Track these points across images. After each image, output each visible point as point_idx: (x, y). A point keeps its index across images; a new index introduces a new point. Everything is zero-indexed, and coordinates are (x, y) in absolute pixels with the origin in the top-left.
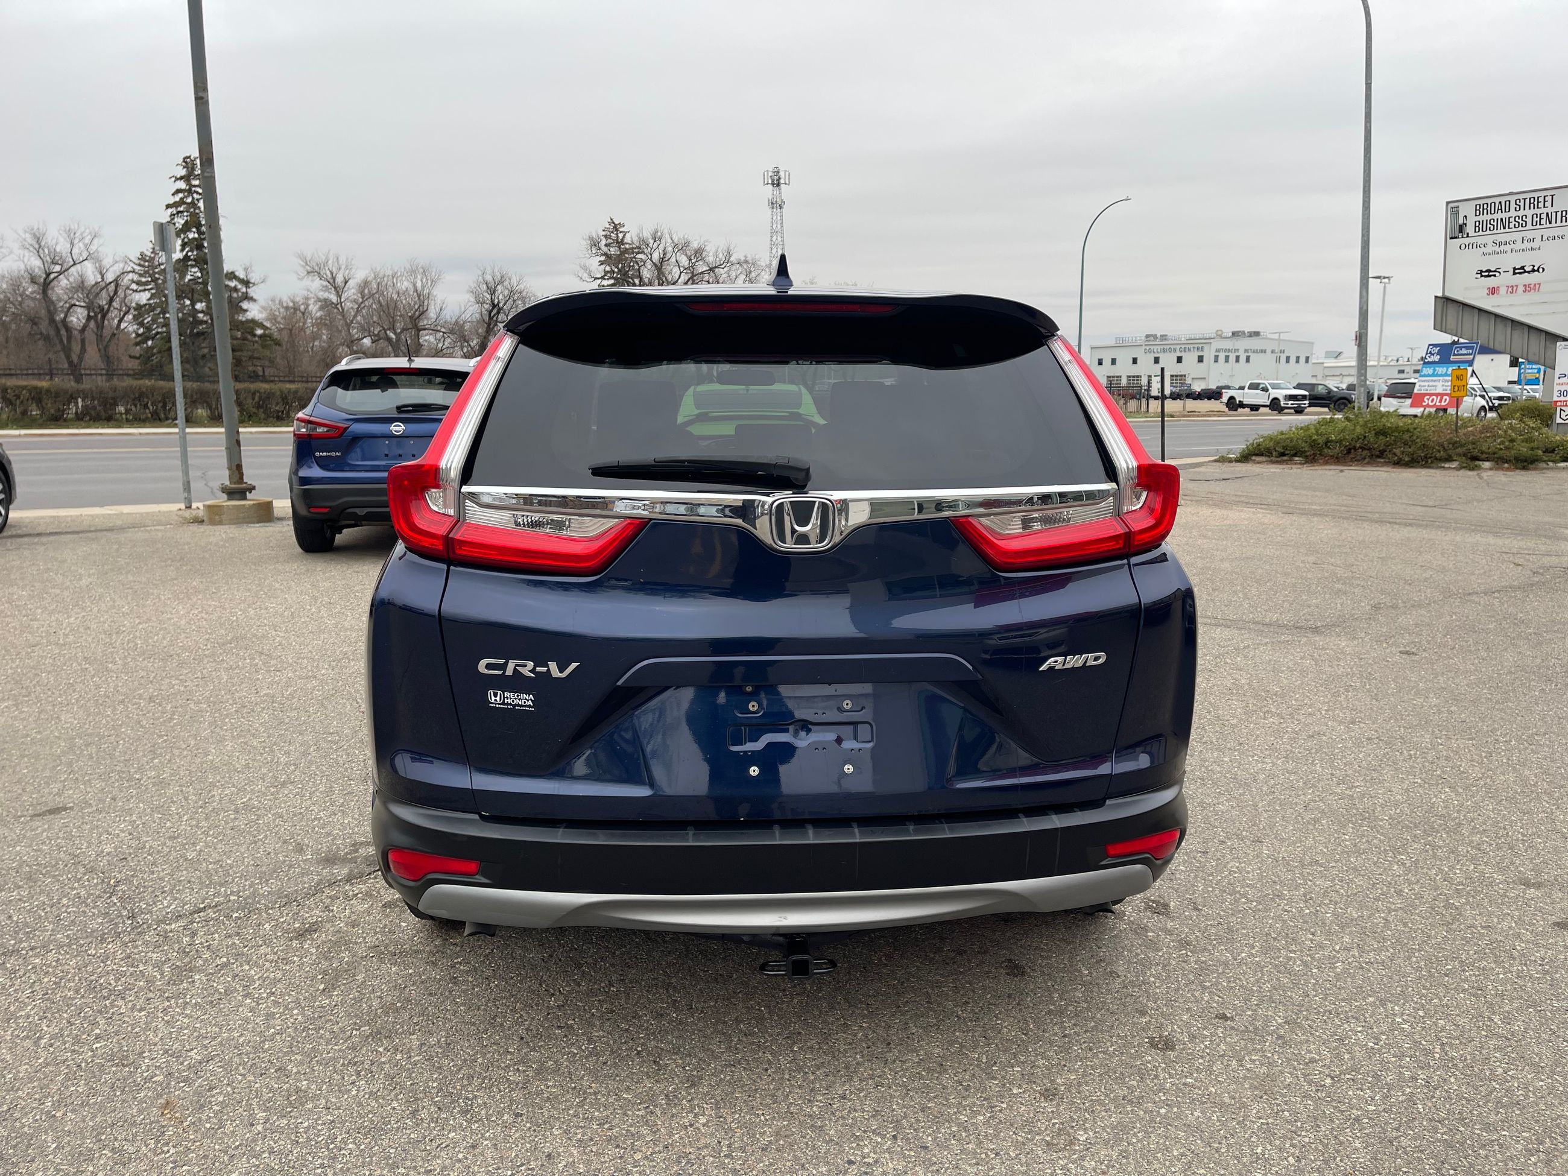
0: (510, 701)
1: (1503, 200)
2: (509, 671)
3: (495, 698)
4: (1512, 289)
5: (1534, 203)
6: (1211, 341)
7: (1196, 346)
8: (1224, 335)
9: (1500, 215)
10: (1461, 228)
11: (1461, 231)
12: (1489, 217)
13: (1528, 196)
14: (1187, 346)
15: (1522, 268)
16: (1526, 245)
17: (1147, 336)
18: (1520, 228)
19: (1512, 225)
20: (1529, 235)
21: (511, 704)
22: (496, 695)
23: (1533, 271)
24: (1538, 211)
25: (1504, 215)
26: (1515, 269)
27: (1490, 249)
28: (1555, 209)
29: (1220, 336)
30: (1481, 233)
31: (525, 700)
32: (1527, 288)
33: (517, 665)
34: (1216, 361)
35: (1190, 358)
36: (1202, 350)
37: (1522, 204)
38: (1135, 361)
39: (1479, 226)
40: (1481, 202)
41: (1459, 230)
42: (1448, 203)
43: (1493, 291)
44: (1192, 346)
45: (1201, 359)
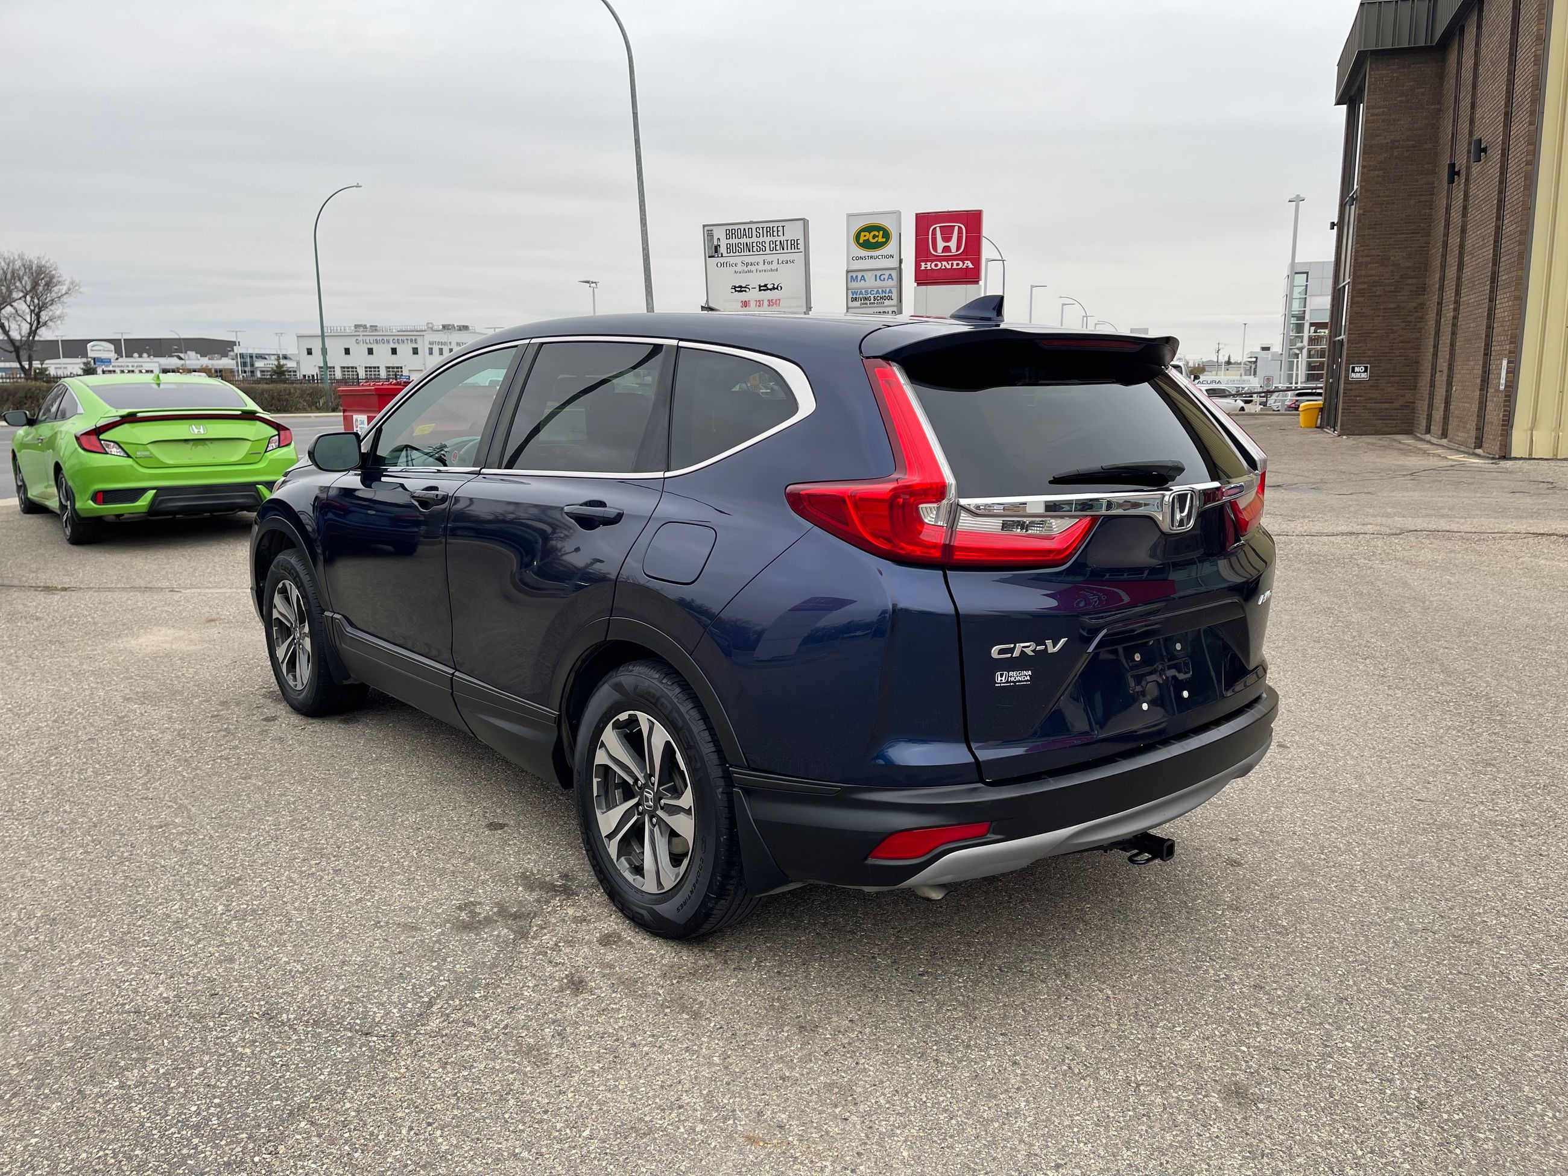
0: (1013, 679)
1: (747, 227)
2: (1016, 654)
3: (1001, 679)
4: (759, 303)
5: (770, 231)
6: (424, 333)
7: (409, 338)
8: (435, 328)
9: (744, 240)
10: (716, 249)
11: (716, 251)
12: (737, 241)
13: (766, 225)
14: (400, 338)
15: (765, 286)
16: (767, 267)
17: (356, 326)
18: (761, 252)
19: (755, 249)
20: (769, 258)
21: (1013, 682)
22: (1001, 677)
23: (774, 288)
24: (774, 239)
25: (749, 241)
26: (760, 286)
27: (740, 268)
28: (785, 238)
29: (431, 328)
30: (732, 254)
31: (1023, 676)
32: (771, 303)
33: (1023, 647)
34: (431, 353)
35: (405, 350)
36: (416, 343)
37: (761, 232)
38: (347, 351)
39: (729, 248)
40: (730, 228)
41: (714, 251)
42: (704, 226)
43: (745, 304)
44: (405, 338)
45: (415, 351)
